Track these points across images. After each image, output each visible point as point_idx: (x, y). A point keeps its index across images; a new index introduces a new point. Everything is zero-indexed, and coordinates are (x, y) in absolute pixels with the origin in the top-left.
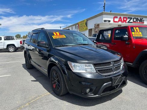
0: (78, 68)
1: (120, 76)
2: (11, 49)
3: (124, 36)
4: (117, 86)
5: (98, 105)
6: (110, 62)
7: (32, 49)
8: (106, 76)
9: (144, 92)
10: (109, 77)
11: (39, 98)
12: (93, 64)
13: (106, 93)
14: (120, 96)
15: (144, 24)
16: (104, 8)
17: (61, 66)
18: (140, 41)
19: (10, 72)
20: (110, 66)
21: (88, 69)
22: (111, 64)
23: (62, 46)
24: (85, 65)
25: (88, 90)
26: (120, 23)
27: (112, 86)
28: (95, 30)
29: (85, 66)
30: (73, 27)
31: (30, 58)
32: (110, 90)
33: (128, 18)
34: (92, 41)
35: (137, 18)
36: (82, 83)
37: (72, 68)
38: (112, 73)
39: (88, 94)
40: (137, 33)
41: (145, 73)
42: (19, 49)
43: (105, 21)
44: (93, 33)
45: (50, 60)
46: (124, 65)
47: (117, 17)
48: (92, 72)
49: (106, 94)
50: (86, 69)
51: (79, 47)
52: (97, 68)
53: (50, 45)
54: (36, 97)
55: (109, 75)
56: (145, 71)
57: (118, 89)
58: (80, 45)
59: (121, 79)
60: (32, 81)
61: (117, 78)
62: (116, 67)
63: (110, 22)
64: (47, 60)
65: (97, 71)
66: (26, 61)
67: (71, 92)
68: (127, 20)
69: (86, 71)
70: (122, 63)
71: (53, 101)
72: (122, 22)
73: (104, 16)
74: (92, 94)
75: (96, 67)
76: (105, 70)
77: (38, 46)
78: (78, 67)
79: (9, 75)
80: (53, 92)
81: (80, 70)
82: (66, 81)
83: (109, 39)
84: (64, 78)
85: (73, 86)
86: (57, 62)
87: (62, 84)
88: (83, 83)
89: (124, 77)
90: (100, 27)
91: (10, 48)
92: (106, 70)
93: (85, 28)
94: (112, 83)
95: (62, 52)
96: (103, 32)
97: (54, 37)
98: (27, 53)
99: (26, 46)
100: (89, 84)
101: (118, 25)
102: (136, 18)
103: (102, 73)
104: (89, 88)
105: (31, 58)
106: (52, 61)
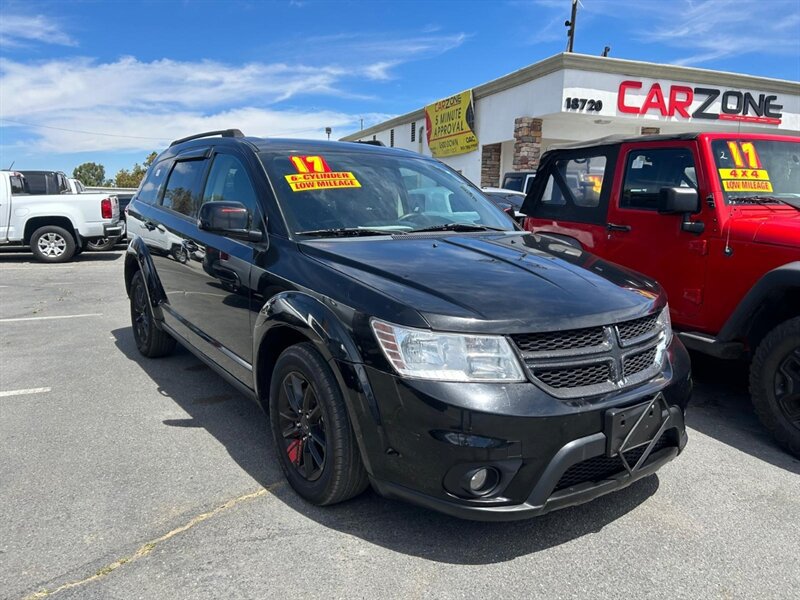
0: (425, 355)
1: (651, 405)
2: (52, 247)
3: (678, 190)
4: (633, 457)
5: (530, 557)
6: (599, 329)
7: (169, 247)
8: (575, 405)
9: (774, 488)
10: (592, 407)
11: (210, 515)
12: (512, 336)
13: (572, 492)
14: (645, 509)
15: (780, 127)
16: (571, 33)
17: (333, 344)
18: (760, 218)
19: (44, 374)
20: (599, 348)
21: (480, 360)
22: (605, 337)
23: (336, 235)
24: (467, 340)
25: (478, 478)
26: (653, 117)
27: (604, 457)
28: (518, 150)
29: (463, 344)
30: (396, 130)
31: (159, 295)
32: (597, 479)
33: (699, 91)
34: (502, 209)
35: (743, 92)
36: (447, 436)
37: (394, 355)
38: (608, 386)
39: (479, 497)
40: (744, 174)
41: (779, 392)
42: (96, 246)
43: (573, 104)
44: (507, 167)
45: (270, 312)
46: (671, 347)
47: (638, 85)
48: (504, 378)
49: (571, 499)
50: (470, 360)
51: (437, 243)
52: (531, 355)
53: (272, 224)
54: (193, 513)
55: (593, 399)
56: (778, 379)
57: (635, 474)
58: (440, 229)
59: (658, 421)
60: (168, 422)
61: (635, 412)
62: (631, 357)
63: (601, 113)
64: (257, 308)
65: (531, 373)
66: (135, 315)
67: (384, 488)
68: (689, 102)
69: (470, 371)
70: (662, 335)
71: (283, 533)
72: (664, 113)
73: (569, 74)
74: (500, 499)
75: (524, 355)
76: (571, 369)
77: (205, 227)
78: (430, 348)
79: (40, 390)
80: (283, 484)
81: (436, 366)
82: (357, 428)
83: (591, 201)
84: (350, 408)
85: (395, 452)
86: (310, 320)
87: (339, 444)
88: (454, 439)
89: (672, 409)
90: (547, 133)
91: (43, 241)
92: (578, 367)
93: (462, 140)
94: (607, 441)
95: (337, 267)
96: (563, 166)
97: (295, 183)
98: (144, 270)
99: (134, 228)
100: (484, 443)
101: (644, 130)
102: (738, 95)
103: (555, 385)
104: (481, 467)
105: (164, 298)
106: (283, 316)
